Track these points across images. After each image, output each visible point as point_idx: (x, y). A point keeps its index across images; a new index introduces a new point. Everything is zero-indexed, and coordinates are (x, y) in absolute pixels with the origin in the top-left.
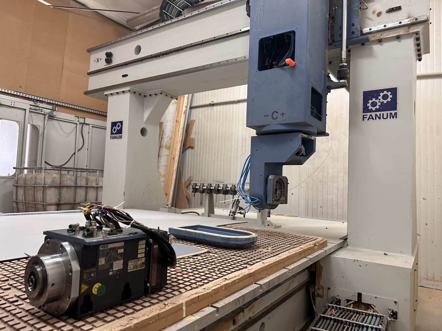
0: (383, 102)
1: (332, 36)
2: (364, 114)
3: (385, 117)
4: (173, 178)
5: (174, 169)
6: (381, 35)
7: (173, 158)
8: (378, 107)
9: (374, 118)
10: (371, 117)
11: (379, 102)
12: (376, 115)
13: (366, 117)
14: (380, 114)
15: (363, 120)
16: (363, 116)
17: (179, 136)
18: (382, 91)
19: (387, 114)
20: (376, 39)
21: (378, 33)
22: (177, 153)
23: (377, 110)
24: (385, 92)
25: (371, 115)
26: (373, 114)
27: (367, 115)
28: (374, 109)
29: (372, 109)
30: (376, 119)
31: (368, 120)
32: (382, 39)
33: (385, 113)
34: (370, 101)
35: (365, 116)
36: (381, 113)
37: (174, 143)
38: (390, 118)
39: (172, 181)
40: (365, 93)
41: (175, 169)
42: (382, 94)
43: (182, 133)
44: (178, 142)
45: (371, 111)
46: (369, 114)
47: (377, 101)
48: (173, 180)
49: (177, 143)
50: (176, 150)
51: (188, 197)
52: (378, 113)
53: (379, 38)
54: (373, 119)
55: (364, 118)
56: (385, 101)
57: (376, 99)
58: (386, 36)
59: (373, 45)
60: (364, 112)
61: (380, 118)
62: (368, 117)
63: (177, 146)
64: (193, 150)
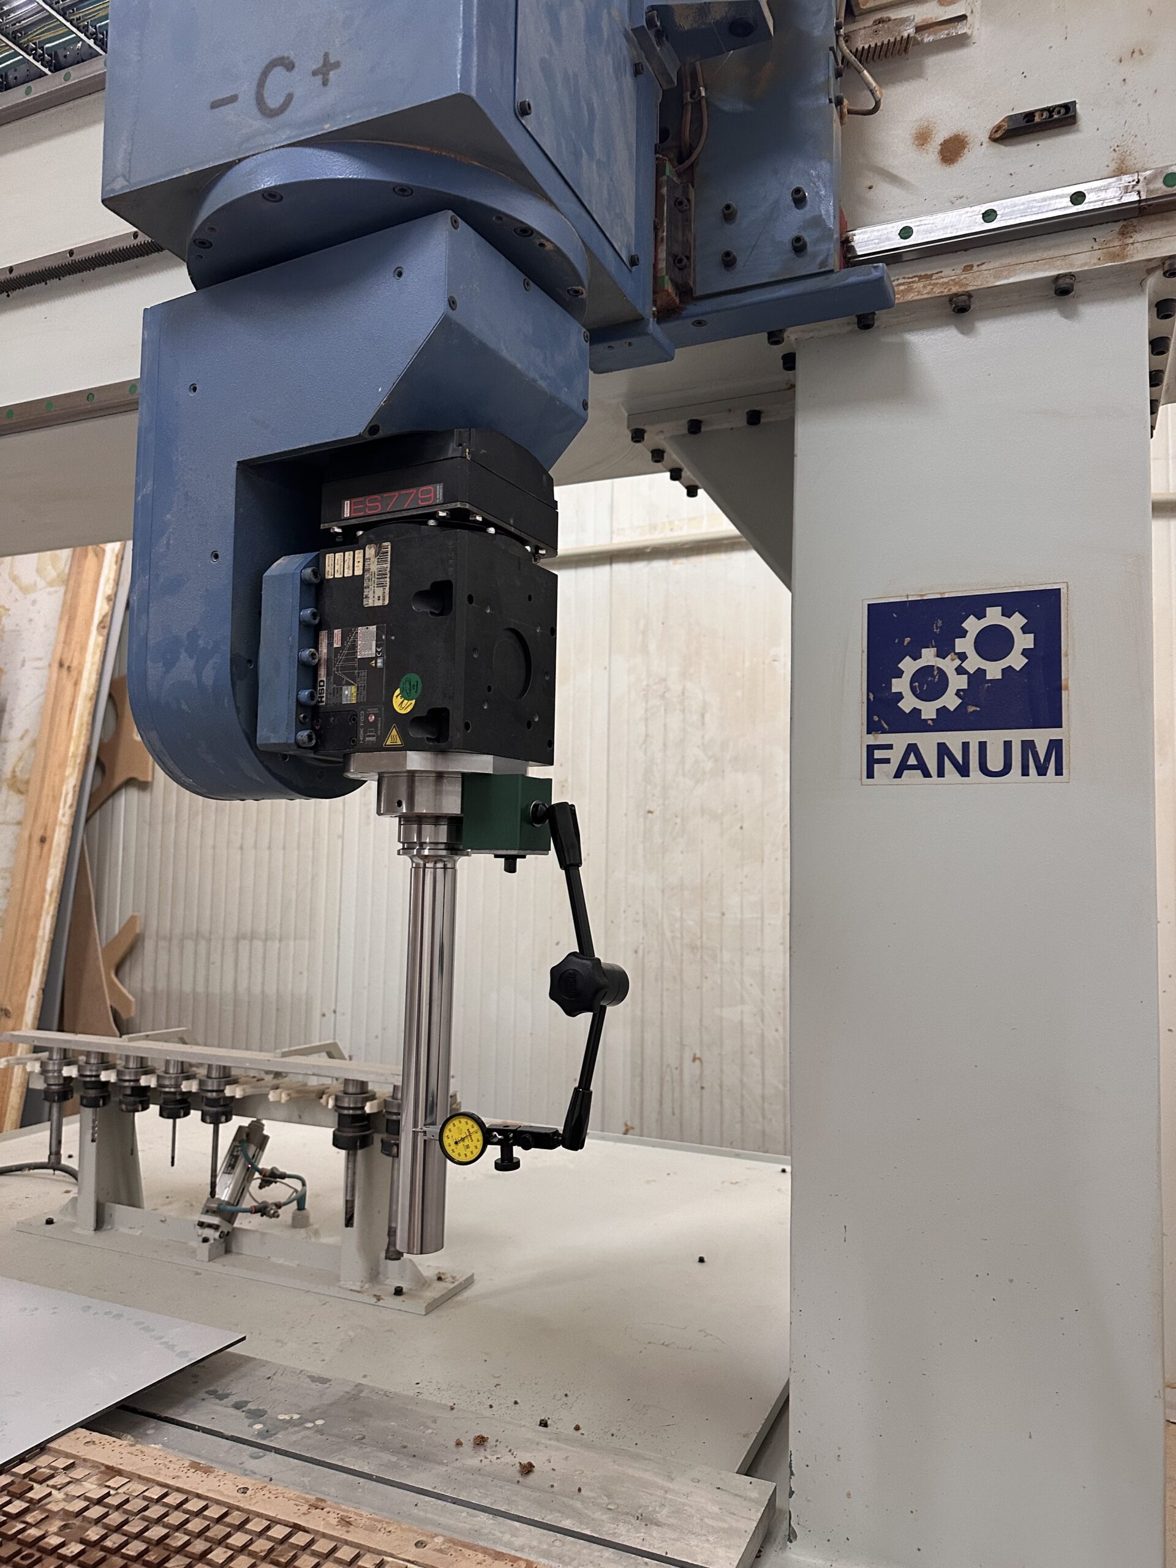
0: (981, 672)
1: (679, 262)
2: (872, 740)
3: (995, 762)
6: (968, 268)
7: (43, 840)
8: (950, 701)
10: (912, 761)
11: (960, 671)
12: (943, 750)
13: (887, 761)
14: (966, 746)
15: (870, 775)
16: (871, 749)
18: (977, 605)
19: (1008, 745)
20: (937, 291)
21: (953, 258)
22: (64, 815)
24: (994, 616)
25: (912, 748)
26: (928, 743)
27: (890, 747)
28: (929, 710)
29: (916, 712)
31: (898, 775)
32: (969, 295)
33: (995, 739)
34: (909, 666)
35: (878, 754)
36: (974, 737)
38: (1025, 772)
40: (878, 614)
42: (973, 626)
45: (913, 722)
50: (56, 799)
52: (954, 740)
53: (955, 290)
56: (994, 670)
57: (942, 655)
58: (997, 277)
60: (872, 728)
61: (963, 770)
63: (63, 780)
64: (146, 797)
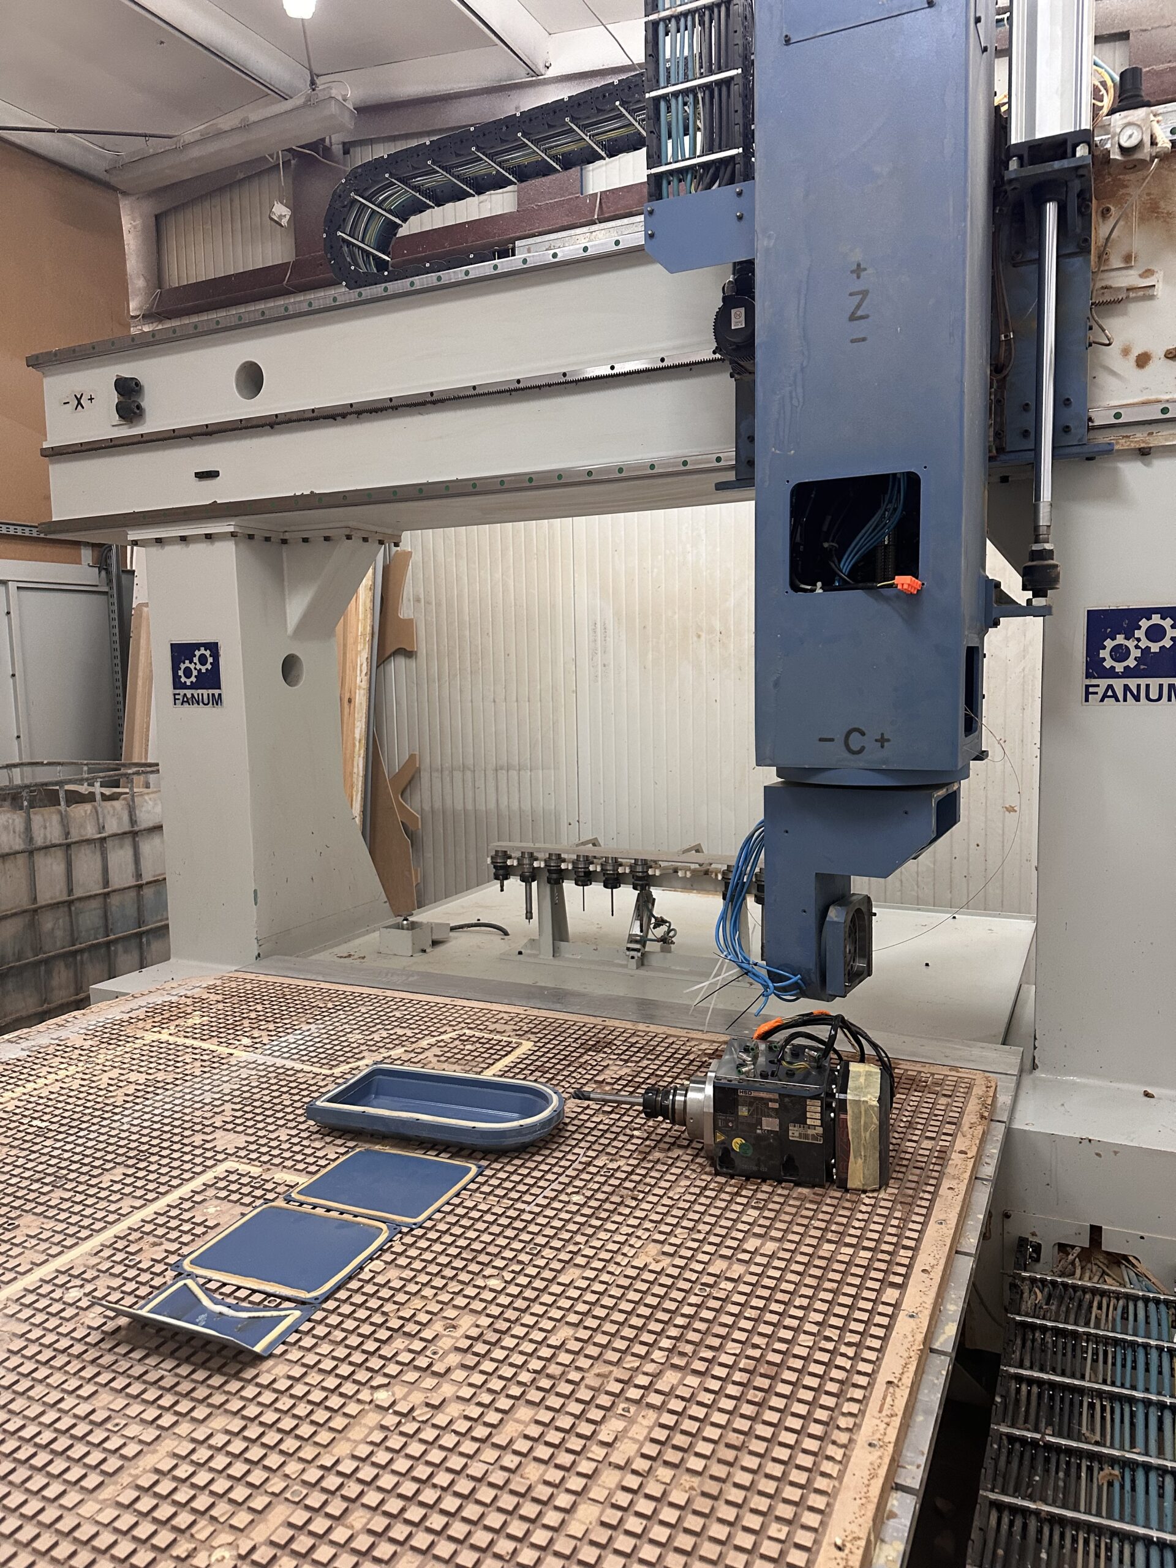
0: (1148, 648)
1: (998, 435)
2: (1088, 682)
3: (1154, 695)
4: (355, 770)
5: (354, 738)
6: (1151, 434)
7: (350, 701)
8: (1131, 663)
9: (1121, 697)
10: (1110, 693)
11: (1137, 647)
12: (1126, 688)
13: (1096, 693)
14: (1139, 686)
15: (1087, 700)
16: (1087, 687)
17: (361, 617)
18: (1147, 613)
19: (1161, 686)
20: (1133, 445)
21: (1141, 427)
22: (362, 681)
23: (1128, 673)
24: (1156, 619)
25: (1110, 687)
26: (1118, 684)
27: (1098, 686)
28: (1119, 667)
29: (1113, 668)
30: (1125, 700)
31: (1102, 700)
32: (1150, 448)
33: (1154, 683)
34: (1109, 644)
35: (1091, 690)
36: (1143, 682)
37: (345, 645)
38: (1170, 700)
39: (355, 780)
40: (1093, 616)
41: (357, 736)
42: (1144, 624)
43: (369, 605)
44: (360, 640)
45: (1111, 673)
46: (1104, 683)
47: (1130, 644)
48: (355, 776)
49: (356, 643)
50: (354, 669)
51: (411, 828)
52: (1132, 683)
53: (1143, 445)
54: (1117, 700)
55: (1087, 693)
56: (1155, 648)
57: (1127, 638)
58: (1166, 440)
59: (1122, 461)
60: (1088, 676)
61: (1137, 698)
62: (1101, 691)
63: (358, 653)
64: (412, 663)
